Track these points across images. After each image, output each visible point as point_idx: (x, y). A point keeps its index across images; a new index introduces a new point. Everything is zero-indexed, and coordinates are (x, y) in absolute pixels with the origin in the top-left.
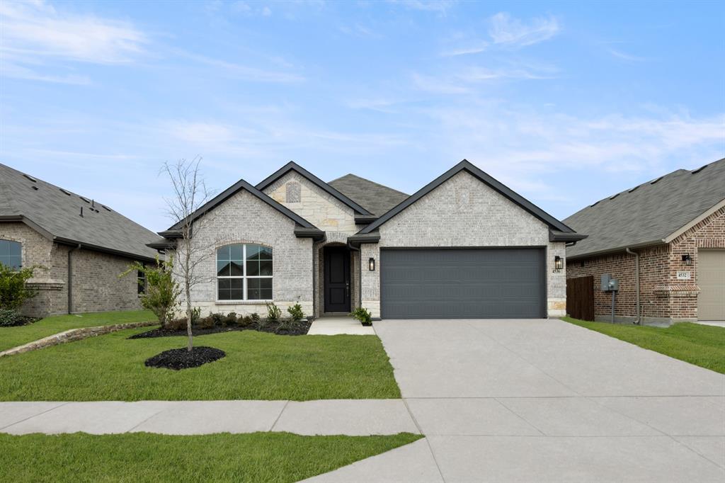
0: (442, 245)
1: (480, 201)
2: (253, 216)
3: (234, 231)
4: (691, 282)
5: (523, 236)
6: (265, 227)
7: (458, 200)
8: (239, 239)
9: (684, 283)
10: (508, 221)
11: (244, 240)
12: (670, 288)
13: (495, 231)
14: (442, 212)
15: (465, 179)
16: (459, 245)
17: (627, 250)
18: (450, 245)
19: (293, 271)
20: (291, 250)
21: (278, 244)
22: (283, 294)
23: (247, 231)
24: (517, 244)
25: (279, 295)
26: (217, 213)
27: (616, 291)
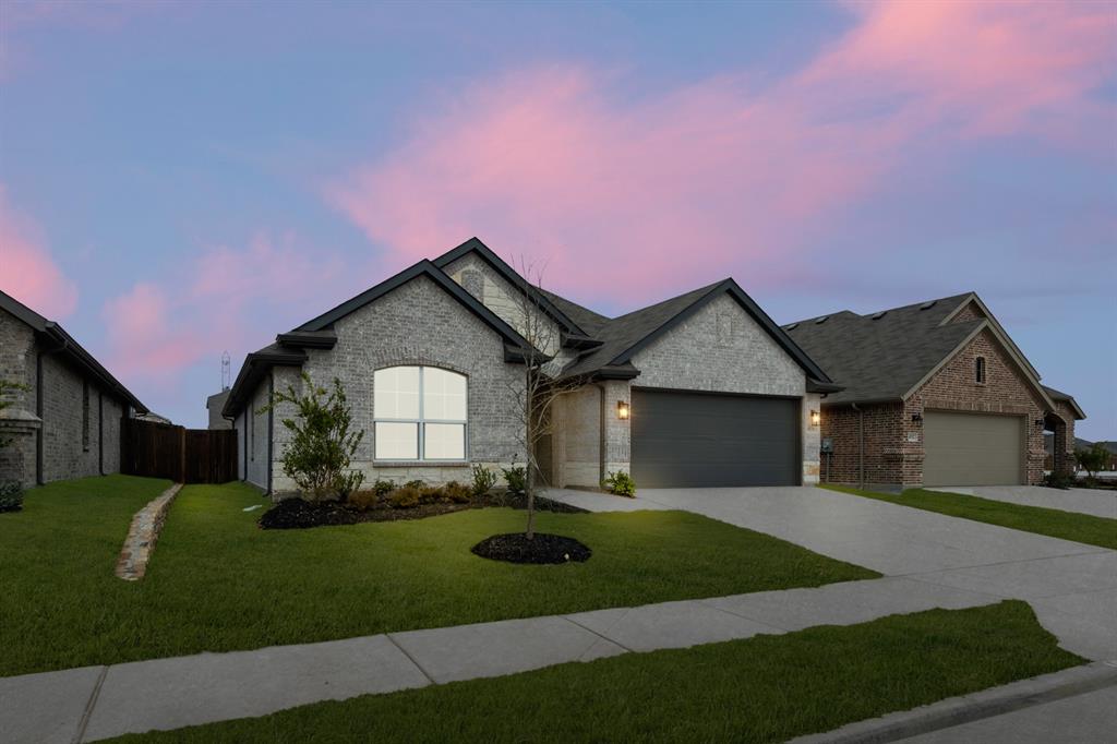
0: (702, 389)
1: (742, 333)
2: (439, 320)
3: (405, 344)
4: (917, 445)
5: (783, 382)
6: (457, 341)
7: (718, 330)
8: (415, 357)
9: (913, 445)
10: (768, 363)
11: (423, 359)
12: (904, 451)
13: (755, 374)
14: (701, 344)
15: (726, 305)
16: (719, 390)
17: (854, 405)
18: (709, 389)
19: (499, 414)
20: (496, 381)
21: (477, 371)
22: (484, 451)
23: (428, 345)
24: (776, 393)
25: (477, 452)
26: (377, 309)
27: (831, 453)
